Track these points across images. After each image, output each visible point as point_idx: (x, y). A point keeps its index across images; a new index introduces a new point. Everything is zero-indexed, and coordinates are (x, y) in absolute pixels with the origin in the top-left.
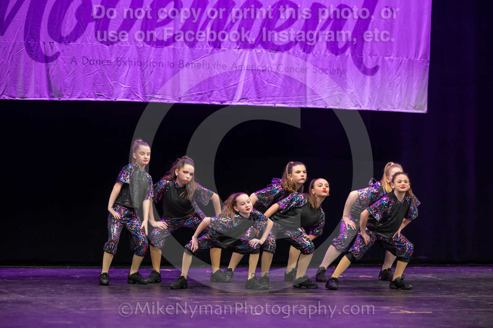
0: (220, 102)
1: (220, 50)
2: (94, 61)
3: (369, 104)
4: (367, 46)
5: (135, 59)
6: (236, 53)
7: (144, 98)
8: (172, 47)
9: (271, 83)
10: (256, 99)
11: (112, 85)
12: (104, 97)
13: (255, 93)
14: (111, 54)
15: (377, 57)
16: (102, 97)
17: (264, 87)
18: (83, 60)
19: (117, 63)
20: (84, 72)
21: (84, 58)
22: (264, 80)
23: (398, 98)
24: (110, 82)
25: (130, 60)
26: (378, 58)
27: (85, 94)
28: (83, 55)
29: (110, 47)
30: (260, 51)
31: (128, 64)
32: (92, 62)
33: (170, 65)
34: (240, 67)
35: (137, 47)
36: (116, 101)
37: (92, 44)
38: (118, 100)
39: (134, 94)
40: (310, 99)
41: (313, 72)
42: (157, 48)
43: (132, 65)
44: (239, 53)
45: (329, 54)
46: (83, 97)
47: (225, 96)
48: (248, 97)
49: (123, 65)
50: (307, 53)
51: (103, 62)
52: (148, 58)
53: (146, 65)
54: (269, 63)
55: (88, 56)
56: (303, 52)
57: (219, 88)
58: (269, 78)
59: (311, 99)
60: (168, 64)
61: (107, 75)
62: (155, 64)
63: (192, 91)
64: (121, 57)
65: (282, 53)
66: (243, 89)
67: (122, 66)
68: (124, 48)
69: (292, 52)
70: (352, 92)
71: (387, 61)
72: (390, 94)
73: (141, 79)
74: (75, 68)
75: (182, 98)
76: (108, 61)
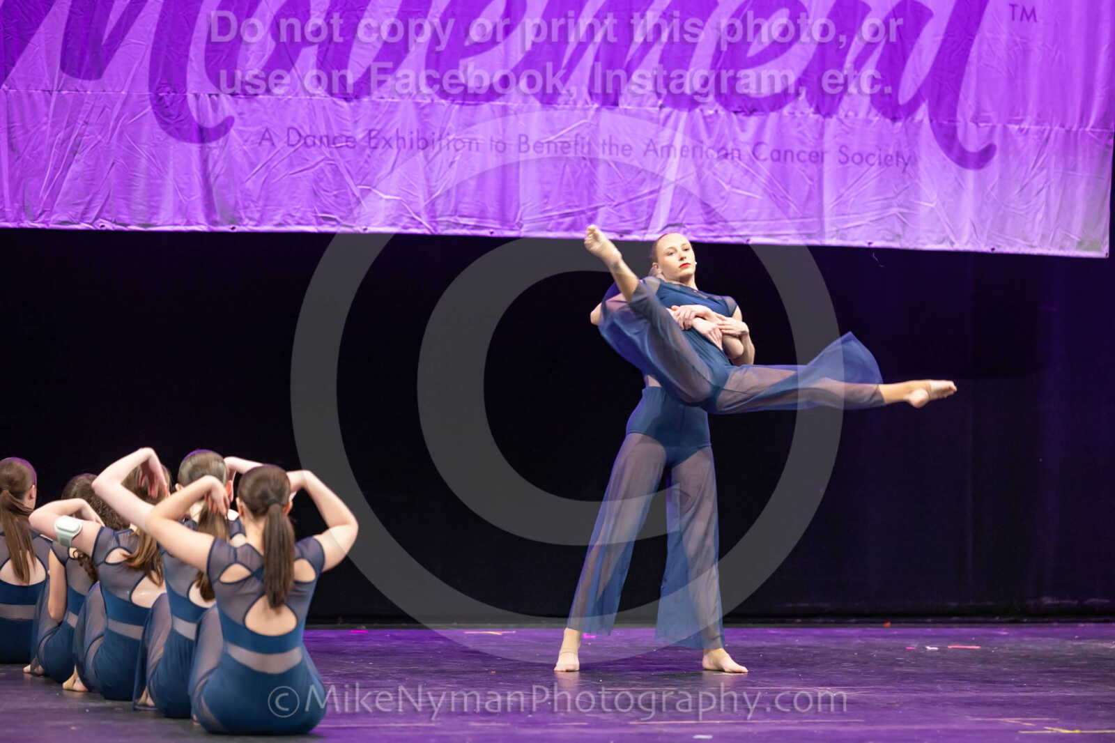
0: (617, 232)
1: (617, 110)
2: (314, 137)
3: (971, 236)
4: (966, 99)
5: (412, 133)
6: (655, 116)
7: (434, 224)
8: (503, 103)
9: (738, 188)
10: (705, 226)
11: (358, 194)
12: (339, 223)
13: (701, 211)
14: (356, 122)
15: (990, 124)
16: (334, 223)
17: (723, 198)
18: (288, 135)
19: (369, 142)
20: (291, 165)
21: (291, 131)
22: (721, 181)
23: (1040, 222)
24: (354, 188)
25: (400, 135)
26: (994, 127)
27: (293, 216)
28: (289, 123)
29: (352, 104)
30: (711, 112)
31: (394, 144)
32: (309, 141)
33: (496, 146)
34: (665, 149)
35: (417, 104)
36: (367, 231)
37: (311, 99)
38: (371, 229)
39: (408, 215)
40: (832, 224)
41: (840, 161)
42: (464, 107)
43: (405, 147)
44: (662, 116)
45: (877, 118)
46: (289, 224)
47: (628, 218)
48: (684, 222)
49: (383, 147)
50: (825, 117)
51: (336, 141)
52: (443, 130)
53: (437, 148)
54: (734, 140)
55: (301, 127)
56: (814, 113)
57: (613, 201)
58: (735, 176)
59: (836, 226)
60: (491, 144)
61: (343, 171)
62: (459, 145)
63: (549, 207)
64: (378, 127)
65: (764, 117)
66: (673, 203)
67: (379, 150)
68: (386, 108)
69: (790, 113)
70: (932, 210)
71: (1013, 133)
72: (1022, 213)
73: (428, 179)
74: (269, 152)
75: (525, 226)
76: (348, 137)
